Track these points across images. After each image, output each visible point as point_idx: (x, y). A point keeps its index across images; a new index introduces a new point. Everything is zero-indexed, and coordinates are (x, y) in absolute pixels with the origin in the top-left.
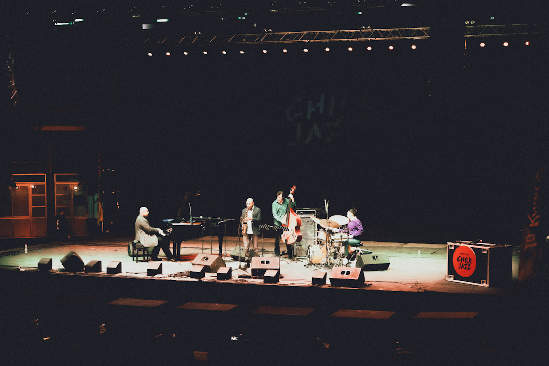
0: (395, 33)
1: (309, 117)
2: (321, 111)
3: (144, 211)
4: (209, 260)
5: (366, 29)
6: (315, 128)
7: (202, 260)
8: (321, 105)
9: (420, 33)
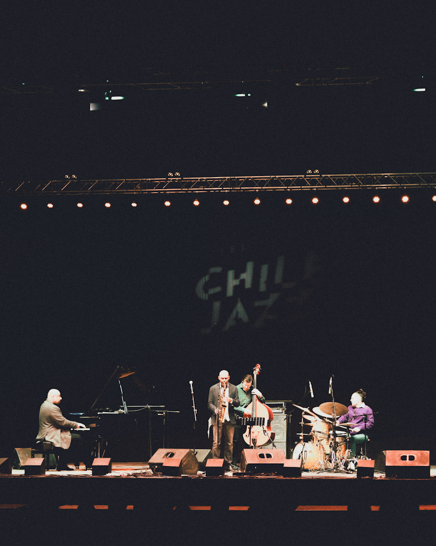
0: (350, 180)
1: (230, 292)
2: (248, 285)
3: (54, 395)
4: (174, 457)
5: (313, 174)
6: (240, 308)
7: (164, 457)
8: (247, 276)
9: (384, 180)
